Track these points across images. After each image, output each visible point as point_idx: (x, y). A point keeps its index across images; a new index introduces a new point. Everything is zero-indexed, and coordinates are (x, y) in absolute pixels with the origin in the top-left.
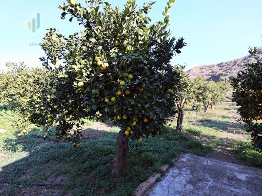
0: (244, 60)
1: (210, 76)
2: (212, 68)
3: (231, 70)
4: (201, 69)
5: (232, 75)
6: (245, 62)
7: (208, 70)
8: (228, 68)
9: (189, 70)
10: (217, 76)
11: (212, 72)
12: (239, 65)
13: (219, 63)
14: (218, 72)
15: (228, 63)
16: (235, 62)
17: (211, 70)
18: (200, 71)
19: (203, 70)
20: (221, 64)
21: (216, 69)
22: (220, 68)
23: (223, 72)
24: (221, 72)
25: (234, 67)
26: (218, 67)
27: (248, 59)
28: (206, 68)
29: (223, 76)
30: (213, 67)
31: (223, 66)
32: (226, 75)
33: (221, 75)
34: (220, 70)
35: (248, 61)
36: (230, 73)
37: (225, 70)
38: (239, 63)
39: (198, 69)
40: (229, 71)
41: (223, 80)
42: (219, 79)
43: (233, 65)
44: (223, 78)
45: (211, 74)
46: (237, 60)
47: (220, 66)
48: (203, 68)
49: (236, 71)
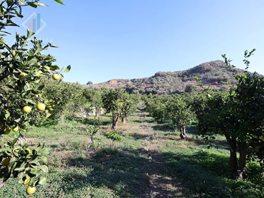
0: (150, 79)
1: (125, 89)
2: (127, 83)
3: (140, 86)
4: (119, 81)
5: (141, 90)
6: (150, 81)
7: (124, 83)
8: (139, 84)
9: (108, 81)
10: (131, 89)
11: (127, 86)
12: (146, 83)
13: (133, 79)
14: (131, 86)
15: (139, 80)
16: (144, 80)
17: (126, 83)
18: (118, 84)
19: (120, 83)
20: (134, 79)
21: (130, 83)
22: (133, 83)
23: (135, 86)
24: (134, 86)
25: (142, 84)
26: (131, 82)
27: (152, 79)
28: (123, 81)
29: (135, 90)
30: (128, 81)
31: (135, 82)
32: (137, 89)
33: (133, 88)
34: (133, 85)
35: (152, 81)
36: (140, 88)
37: (136, 85)
38: (146, 80)
39: (116, 82)
40: (139, 86)
41: (135, 93)
42: (132, 92)
43: (142, 82)
44: (135, 91)
45: (126, 87)
46: (145, 78)
47: (133, 82)
48: (120, 81)
49: (144, 87)
